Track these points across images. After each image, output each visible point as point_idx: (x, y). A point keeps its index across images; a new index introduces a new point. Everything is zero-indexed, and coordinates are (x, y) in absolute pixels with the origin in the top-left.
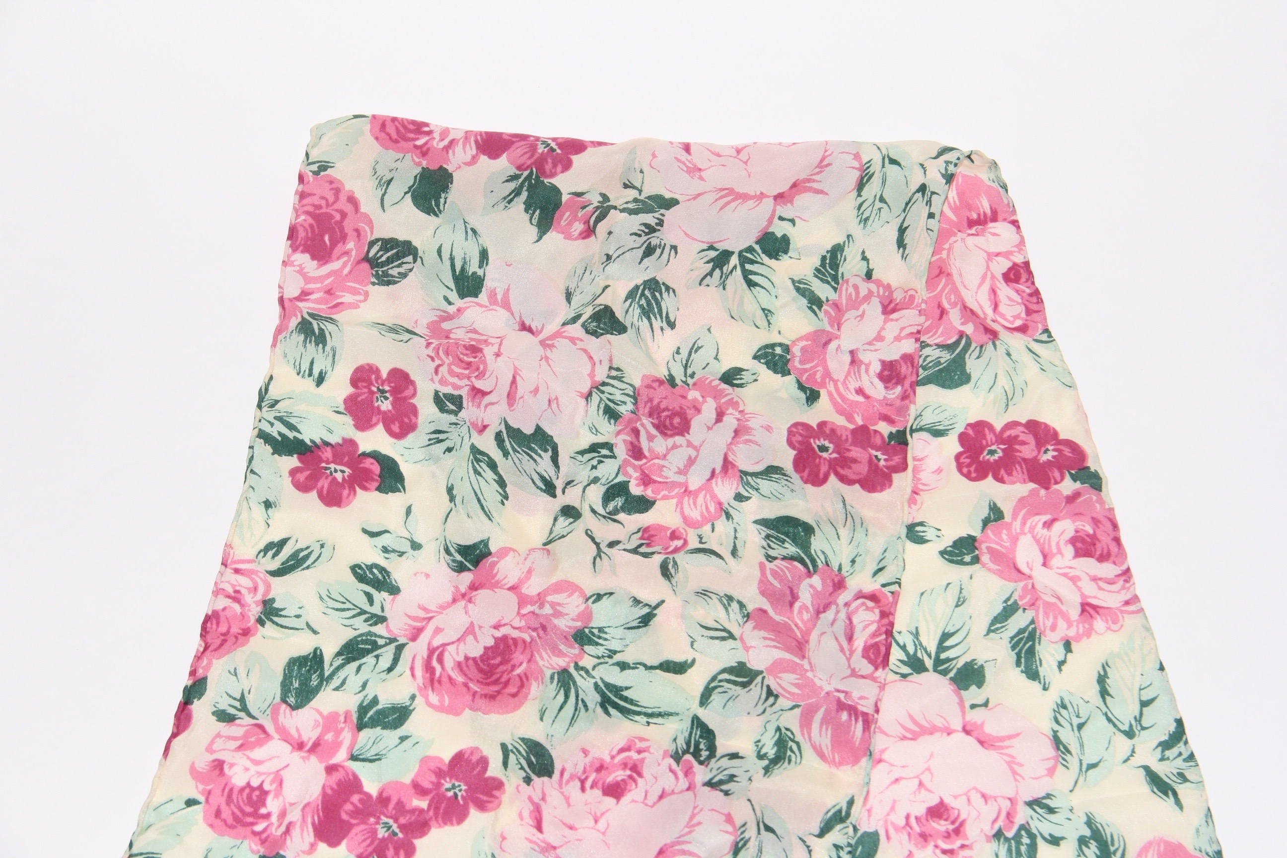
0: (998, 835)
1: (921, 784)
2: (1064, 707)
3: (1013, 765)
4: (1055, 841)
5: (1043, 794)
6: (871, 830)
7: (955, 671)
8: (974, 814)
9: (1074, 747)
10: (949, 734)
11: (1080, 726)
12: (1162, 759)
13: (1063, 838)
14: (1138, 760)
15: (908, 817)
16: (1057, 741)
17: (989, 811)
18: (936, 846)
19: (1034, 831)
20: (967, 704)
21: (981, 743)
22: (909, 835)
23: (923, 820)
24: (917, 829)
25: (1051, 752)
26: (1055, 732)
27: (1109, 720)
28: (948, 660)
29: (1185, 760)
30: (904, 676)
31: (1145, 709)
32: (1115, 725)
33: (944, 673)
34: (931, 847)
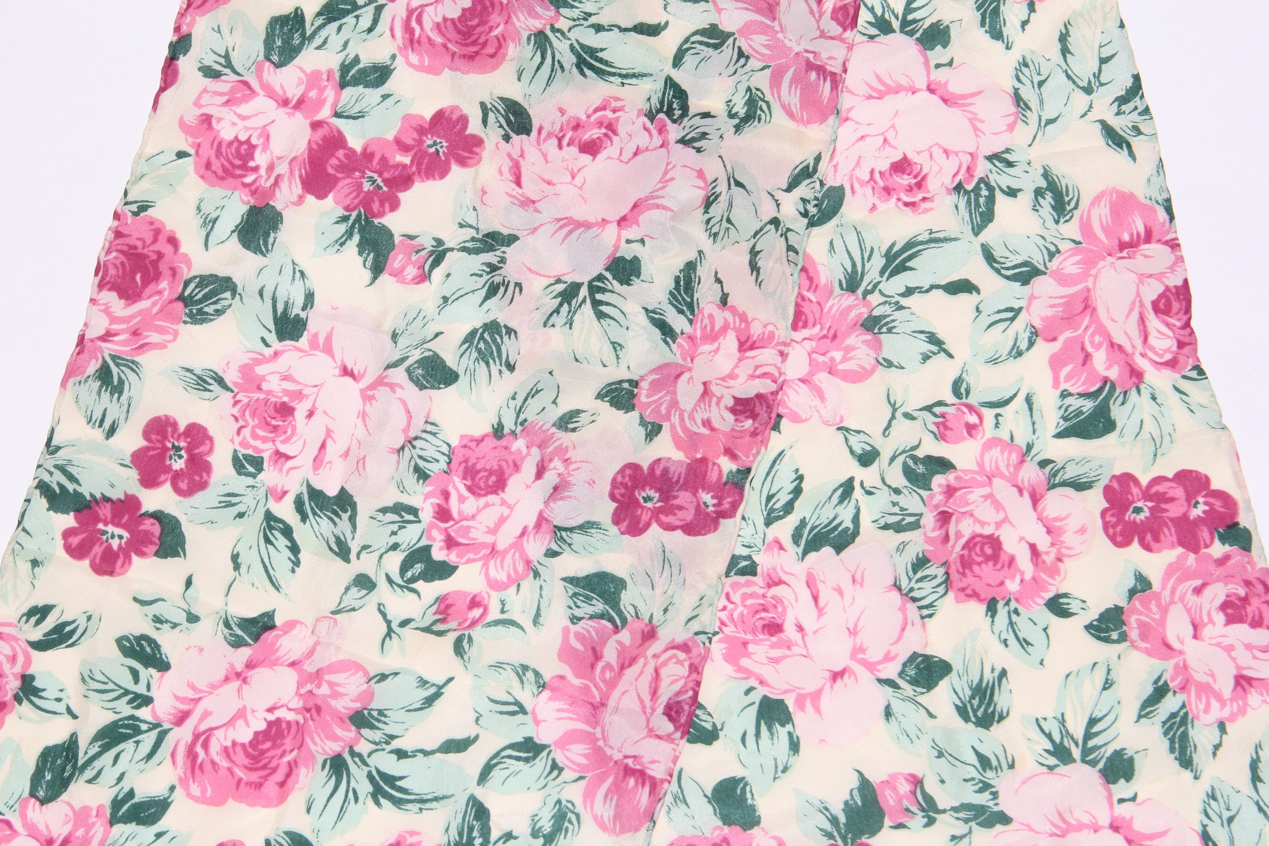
0: (959, 188)
1: (885, 140)
2: (1026, 65)
3: (974, 123)
4: (1012, 193)
5: (1002, 149)
6: (838, 184)
7: (921, 31)
8: (936, 168)
9: (1034, 104)
10: (913, 93)
11: (1041, 84)
12: (1118, 114)
13: (1020, 190)
14: (1095, 115)
15: (872, 172)
16: (1017, 98)
17: (951, 166)
18: (899, 199)
19: (993, 184)
20: (932, 64)
21: (945, 101)
22: (873, 188)
23: (887, 175)
24: (881, 183)
25: (1013, 109)
26: (1016, 90)
27: (1069, 77)
28: (915, 21)
29: (1140, 114)
30: (872, 37)
31: (1103, 66)
32: (1074, 82)
33: (911, 34)
34: (893, 200)
